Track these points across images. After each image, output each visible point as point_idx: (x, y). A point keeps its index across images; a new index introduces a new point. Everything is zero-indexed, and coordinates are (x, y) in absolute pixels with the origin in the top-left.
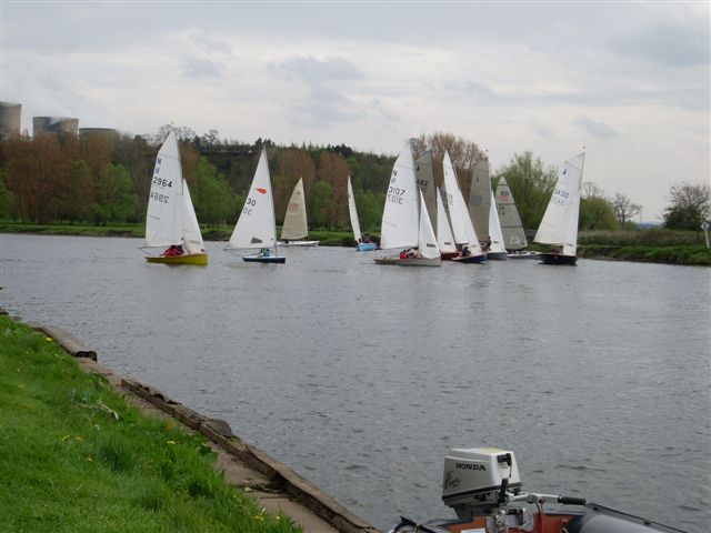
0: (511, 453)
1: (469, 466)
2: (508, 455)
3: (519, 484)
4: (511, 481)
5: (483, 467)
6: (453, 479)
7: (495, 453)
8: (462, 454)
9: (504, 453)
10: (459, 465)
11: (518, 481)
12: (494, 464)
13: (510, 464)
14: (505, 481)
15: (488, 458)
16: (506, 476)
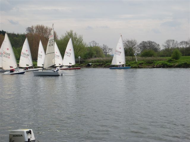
0: (31, 130)
1: (17, 136)
2: (30, 131)
3: (34, 140)
4: (31, 139)
5: (22, 135)
6: (12, 141)
7: (26, 130)
8: (15, 132)
9: (29, 130)
10: (14, 136)
11: (34, 139)
12: (25, 134)
13: (31, 134)
14: (29, 139)
15: (23, 132)
16: (29, 138)
